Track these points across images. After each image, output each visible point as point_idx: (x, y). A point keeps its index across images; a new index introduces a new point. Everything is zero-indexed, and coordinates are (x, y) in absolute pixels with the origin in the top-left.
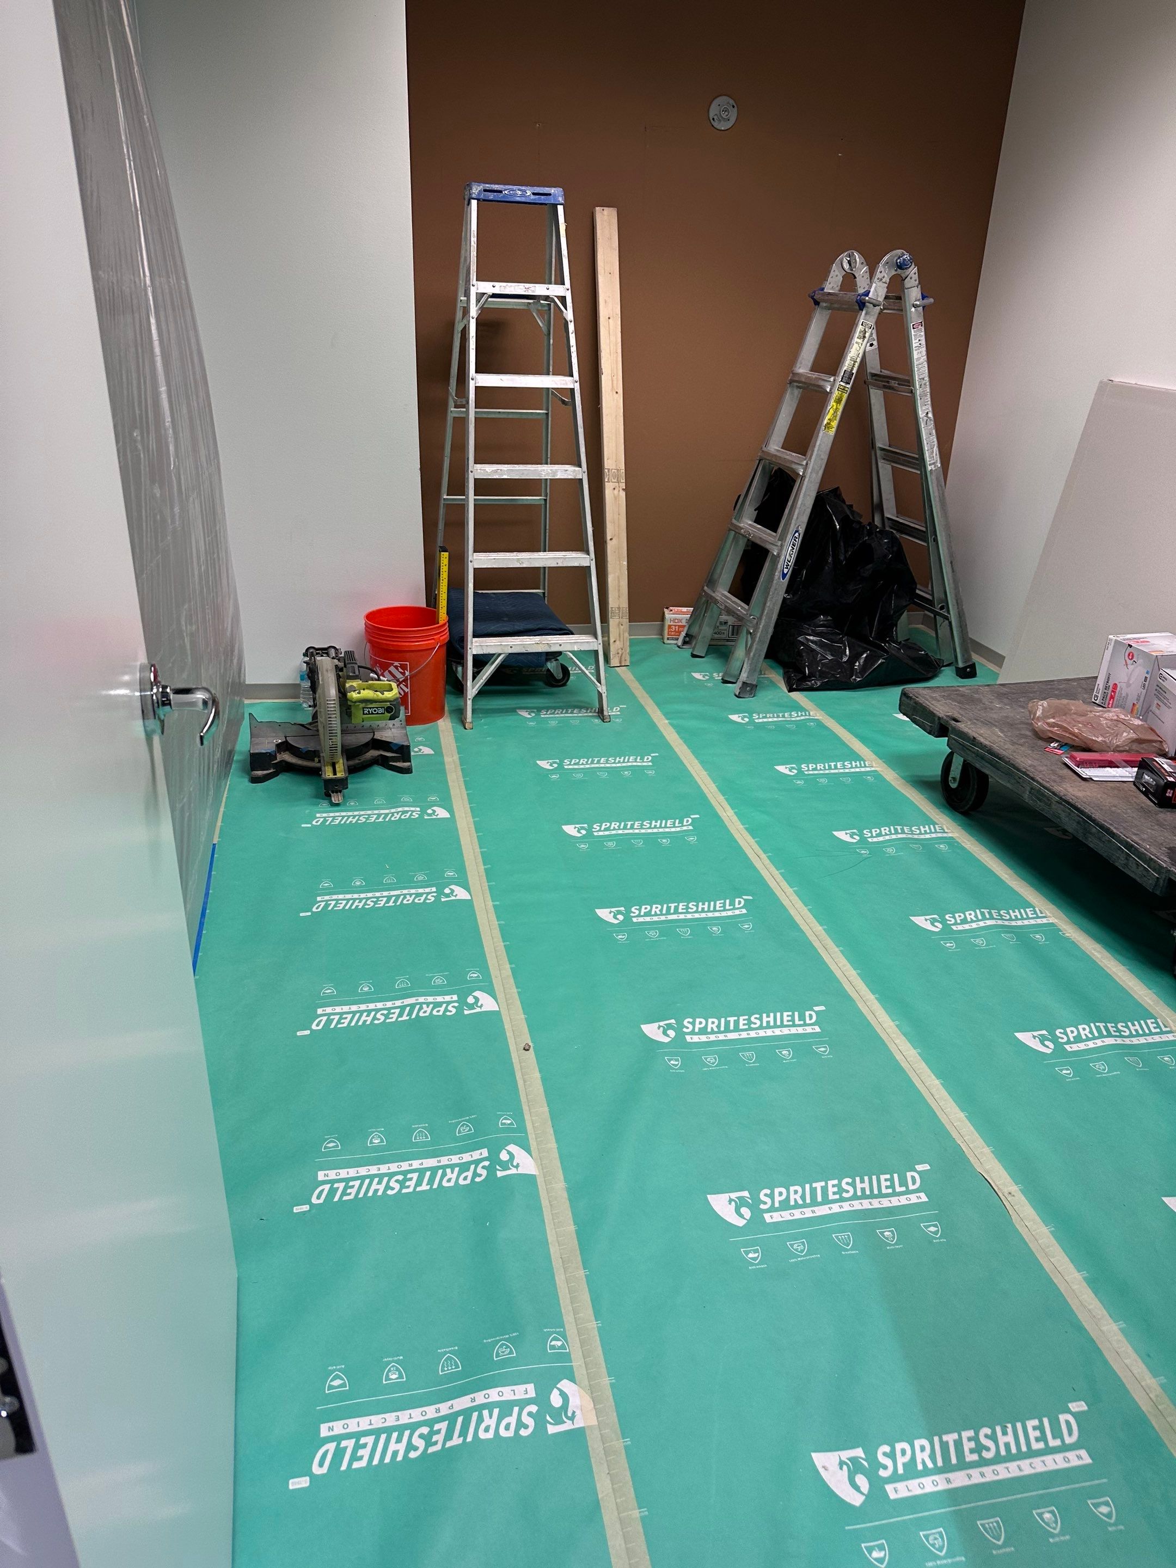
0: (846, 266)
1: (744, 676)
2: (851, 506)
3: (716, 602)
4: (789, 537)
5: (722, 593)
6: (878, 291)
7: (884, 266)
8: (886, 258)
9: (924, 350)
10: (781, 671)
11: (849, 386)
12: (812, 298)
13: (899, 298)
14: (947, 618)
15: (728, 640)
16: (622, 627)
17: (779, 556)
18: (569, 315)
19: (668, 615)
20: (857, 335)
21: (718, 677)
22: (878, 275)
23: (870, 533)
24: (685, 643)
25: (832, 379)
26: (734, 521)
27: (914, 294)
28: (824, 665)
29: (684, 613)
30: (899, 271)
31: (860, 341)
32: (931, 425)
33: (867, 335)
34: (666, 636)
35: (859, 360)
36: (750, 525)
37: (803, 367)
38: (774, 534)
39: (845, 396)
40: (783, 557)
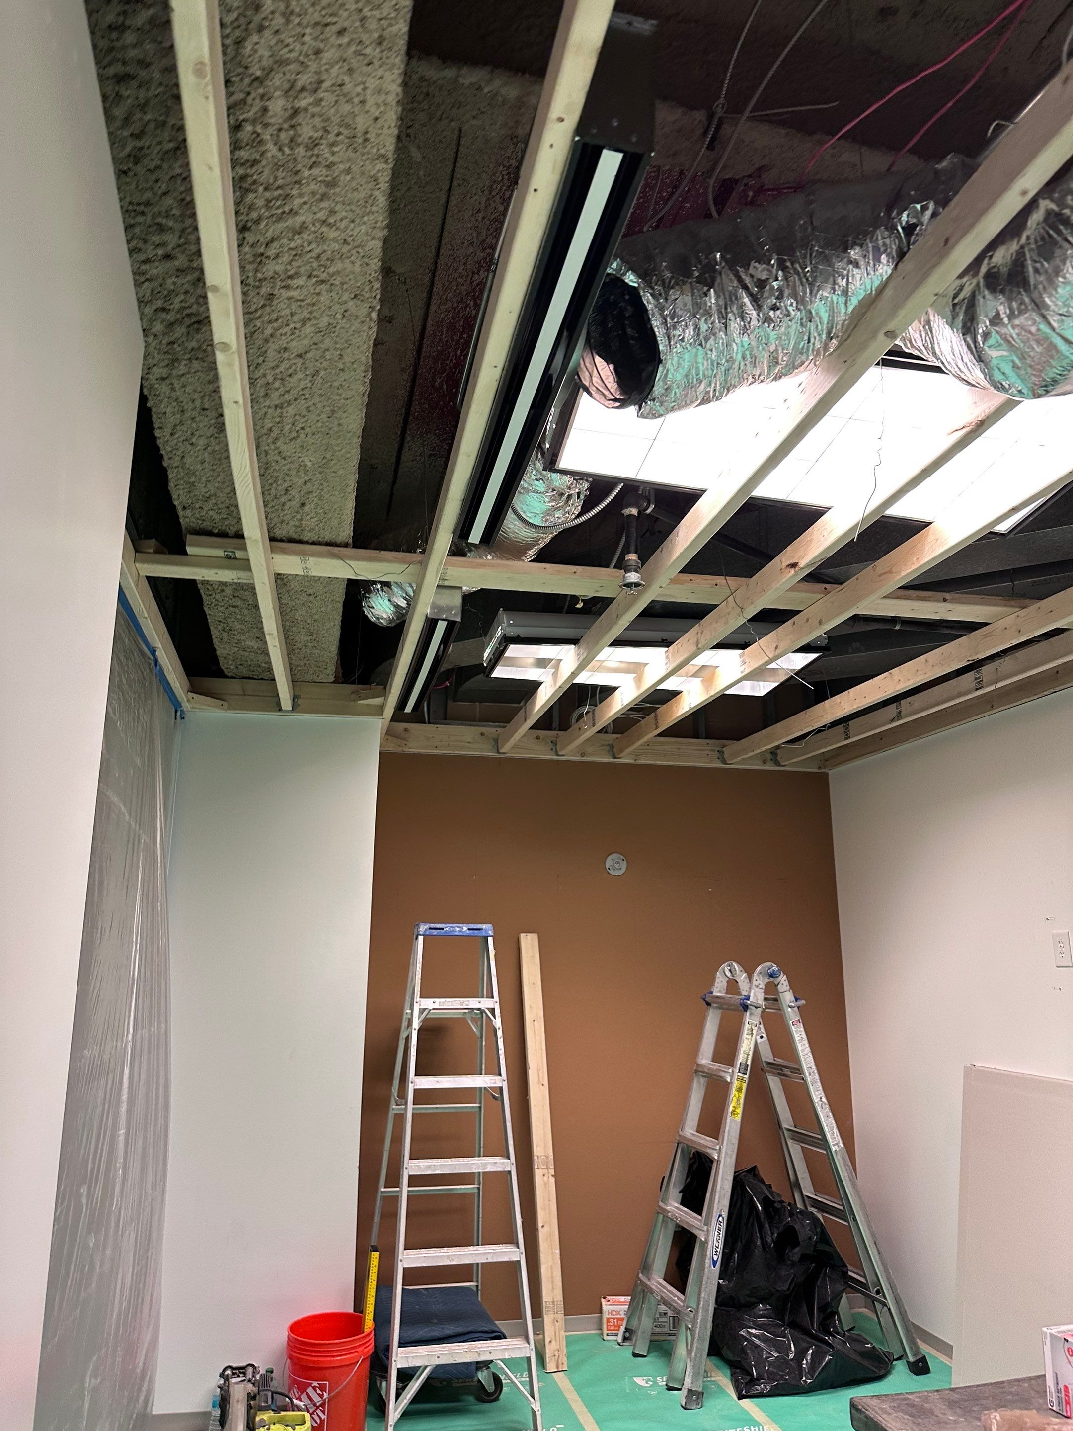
0: (728, 974)
1: (688, 1381)
2: (770, 1186)
3: (652, 1291)
4: (714, 1221)
5: (657, 1281)
6: (757, 996)
7: (758, 975)
8: (759, 969)
9: (806, 1042)
10: (728, 1372)
11: (746, 1076)
12: (704, 999)
13: (776, 1000)
14: (884, 1305)
15: (670, 1335)
16: (557, 1324)
17: (706, 1242)
18: (498, 1023)
19: (606, 1307)
20: (746, 1032)
21: (662, 1382)
22: (755, 983)
23: (791, 1214)
24: (625, 1339)
25: (730, 1071)
26: (661, 1204)
27: (787, 998)
28: (770, 1364)
29: (621, 1303)
30: (772, 979)
31: (749, 1037)
32: (827, 1108)
33: (754, 1032)
34: (605, 1332)
35: (751, 1053)
36: (677, 1208)
37: (705, 1058)
38: (700, 1217)
39: (745, 1086)
40: (710, 1243)
